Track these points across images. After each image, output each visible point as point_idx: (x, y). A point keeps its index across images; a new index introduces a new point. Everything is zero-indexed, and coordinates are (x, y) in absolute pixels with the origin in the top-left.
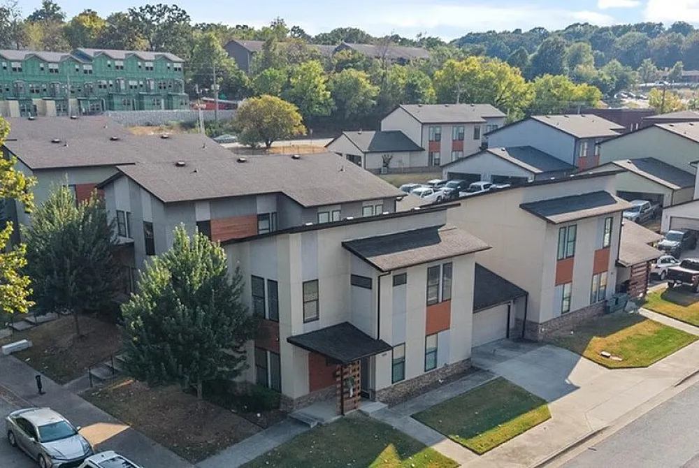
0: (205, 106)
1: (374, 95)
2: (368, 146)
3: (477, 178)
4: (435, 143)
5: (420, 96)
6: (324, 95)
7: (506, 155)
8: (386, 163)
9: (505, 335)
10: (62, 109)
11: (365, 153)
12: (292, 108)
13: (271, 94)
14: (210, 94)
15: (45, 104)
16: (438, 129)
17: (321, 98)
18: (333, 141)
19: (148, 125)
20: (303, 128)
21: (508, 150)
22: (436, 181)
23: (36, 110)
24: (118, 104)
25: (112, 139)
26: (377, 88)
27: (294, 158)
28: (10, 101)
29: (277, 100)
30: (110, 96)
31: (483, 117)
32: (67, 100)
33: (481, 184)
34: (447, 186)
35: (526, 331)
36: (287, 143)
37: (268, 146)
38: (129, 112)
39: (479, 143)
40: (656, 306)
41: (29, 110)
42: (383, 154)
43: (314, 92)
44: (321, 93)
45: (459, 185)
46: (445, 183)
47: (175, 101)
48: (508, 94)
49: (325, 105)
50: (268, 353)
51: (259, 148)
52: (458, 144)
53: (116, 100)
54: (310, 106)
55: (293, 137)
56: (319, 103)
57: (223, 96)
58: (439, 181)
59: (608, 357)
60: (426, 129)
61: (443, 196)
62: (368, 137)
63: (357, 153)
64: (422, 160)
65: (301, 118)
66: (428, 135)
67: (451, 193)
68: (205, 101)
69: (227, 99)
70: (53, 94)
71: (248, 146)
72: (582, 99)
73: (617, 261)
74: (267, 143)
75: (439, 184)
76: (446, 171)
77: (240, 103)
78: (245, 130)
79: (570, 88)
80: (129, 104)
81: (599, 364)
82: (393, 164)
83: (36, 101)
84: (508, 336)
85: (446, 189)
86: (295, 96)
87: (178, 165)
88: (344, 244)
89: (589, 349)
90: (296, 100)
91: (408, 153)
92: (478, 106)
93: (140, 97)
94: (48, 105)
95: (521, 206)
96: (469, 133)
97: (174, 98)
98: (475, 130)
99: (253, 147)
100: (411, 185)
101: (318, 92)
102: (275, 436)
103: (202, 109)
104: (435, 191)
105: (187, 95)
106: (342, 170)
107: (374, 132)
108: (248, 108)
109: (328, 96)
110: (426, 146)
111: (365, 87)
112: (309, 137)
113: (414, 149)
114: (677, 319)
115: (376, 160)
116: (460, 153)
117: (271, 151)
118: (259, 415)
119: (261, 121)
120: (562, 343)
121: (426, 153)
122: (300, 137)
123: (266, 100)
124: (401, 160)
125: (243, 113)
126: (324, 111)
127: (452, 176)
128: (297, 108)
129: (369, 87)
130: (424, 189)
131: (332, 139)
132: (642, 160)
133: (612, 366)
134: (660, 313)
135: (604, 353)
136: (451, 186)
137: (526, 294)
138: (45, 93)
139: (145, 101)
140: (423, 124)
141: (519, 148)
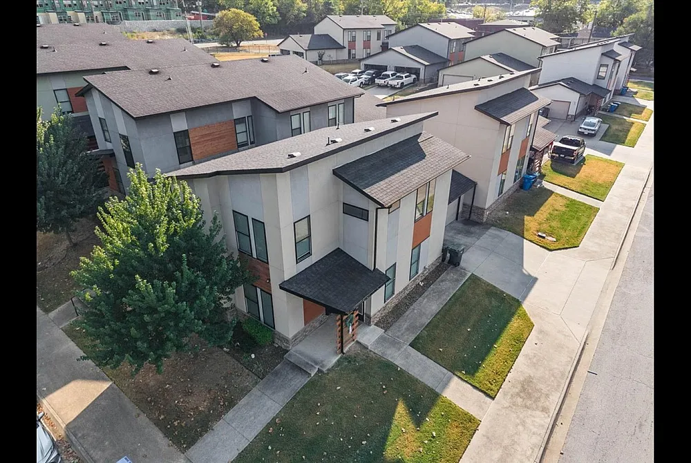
0: (193, 17)
1: (304, 9)
2: (307, 45)
3: (385, 68)
4: (353, 42)
5: (332, 10)
6: (272, 9)
7: (404, 52)
8: (321, 57)
9: (455, 218)
10: (90, 18)
11: (306, 50)
12: (252, 18)
13: (237, 8)
14: (196, 9)
15: (77, 15)
16: (354, 33)
17: (270, 12)
18: (283, 41)
19: (155, 31)
20: (261, 32)
21: (405, 48)
22: (358, 71)
23: (70, 19)
24: (132, 16)
25: (101, 45)
26: (306, 5)
27: (263, 61)
28: (50, 13)
29: (242, 12)
30: (125, 10)
31: (383, 25)
32: (92, 12)
33: (389, 73)
34: (366, 75)
35: (472, 214)
36: (251, 43)
37: (238, 45)
38: (138, 22)
39: (380, 43)
40: (552, 179)
41: (66, 20)
42: (318, 51)
43: (266, 7)
44: (270, 8)
45: (374, 73)
46: (364, 72)
47: (173, 14)
48: (391, 9)
49: (274, 16)
50: (259, 290)
51: (232, 47)
52: (367, 44)
53: (130, 13)
54: (264, 17)
55: (254, 39)
56: (269, 15)
57: (205, 10)
58: (360, 71)
59: (544, 237)
60: (346, 33)
61: (364, 82)
62: (307, 38)
63: (301, 50)
64: (344, 55)
65: (259, 25)
66: (348, 38)
67: (370, 80)
68: (194, 14)
69: (208, 12)
70: (82, 8)
71: (224, 45)
72: (436, 12)
73: (531, 146)
74: (237, 43)
75: (359, 73)
76: (363, 63)
77: (217, 15)
78: (221, 34)
79: (428, 5)
80: (139, 16)
81: (540, 246)
82: (325, 58)
83: (70, 13)
84: (457, 219)
85: (366, 76)
86: (253, 10)
87: (151, 73)
88: (335, 172)
89: (527, 230)
90: (255, 12)
91: (335, 51)
92: (379, 17)
93: (147, 10)
94: (79, 16)
95: (477, 108)
96: (374, 35)
97: (171, 11)
98: (378, 34)
99: (228, 46)
100: (342, 74)
101: (268, 7)
102: (274, 393)
103: (190, 19)
104: (359, 78)
105: (180, 9)
106: (306, 72)
107: (311, 35)
108: (222, 18)
109: (275, 10)
110: (346, 45)
111: (298, 4)
112: (265, 38)
113: (339, 47)
114: (573, 191)
115: (314, 55)
116: (369, 50)
117: (240, 49)
118: (253, 356)
119: (231, 27)
120: (504, 225)
121: (346, 51)
122: (259, 38)
123: (234, 12)
124: (331, 55)
125: (219, 22)
126: (274, 21)
127: (368, 67)
128: (255, 18)
129: (301, 4)
130: (351, 77)
131: (282, 40)
132: (497, 54)
133: (551, 248)
134: (559, 186)
135: (540, 234)
136: (368, 74)
137: (475, 184)
138: (76, 7)
139: (151, 13)
140: (344, 29)
141: (411, 46)
